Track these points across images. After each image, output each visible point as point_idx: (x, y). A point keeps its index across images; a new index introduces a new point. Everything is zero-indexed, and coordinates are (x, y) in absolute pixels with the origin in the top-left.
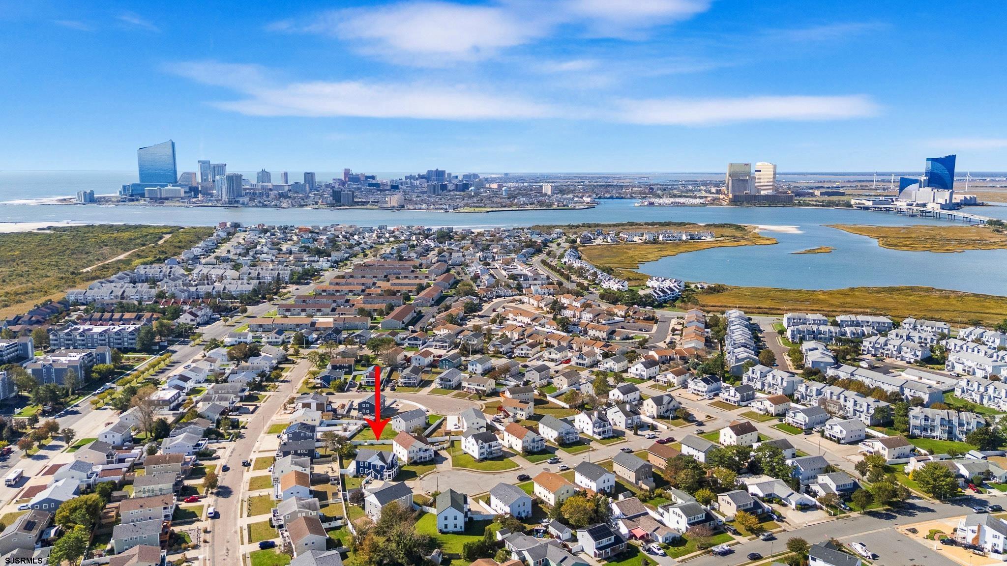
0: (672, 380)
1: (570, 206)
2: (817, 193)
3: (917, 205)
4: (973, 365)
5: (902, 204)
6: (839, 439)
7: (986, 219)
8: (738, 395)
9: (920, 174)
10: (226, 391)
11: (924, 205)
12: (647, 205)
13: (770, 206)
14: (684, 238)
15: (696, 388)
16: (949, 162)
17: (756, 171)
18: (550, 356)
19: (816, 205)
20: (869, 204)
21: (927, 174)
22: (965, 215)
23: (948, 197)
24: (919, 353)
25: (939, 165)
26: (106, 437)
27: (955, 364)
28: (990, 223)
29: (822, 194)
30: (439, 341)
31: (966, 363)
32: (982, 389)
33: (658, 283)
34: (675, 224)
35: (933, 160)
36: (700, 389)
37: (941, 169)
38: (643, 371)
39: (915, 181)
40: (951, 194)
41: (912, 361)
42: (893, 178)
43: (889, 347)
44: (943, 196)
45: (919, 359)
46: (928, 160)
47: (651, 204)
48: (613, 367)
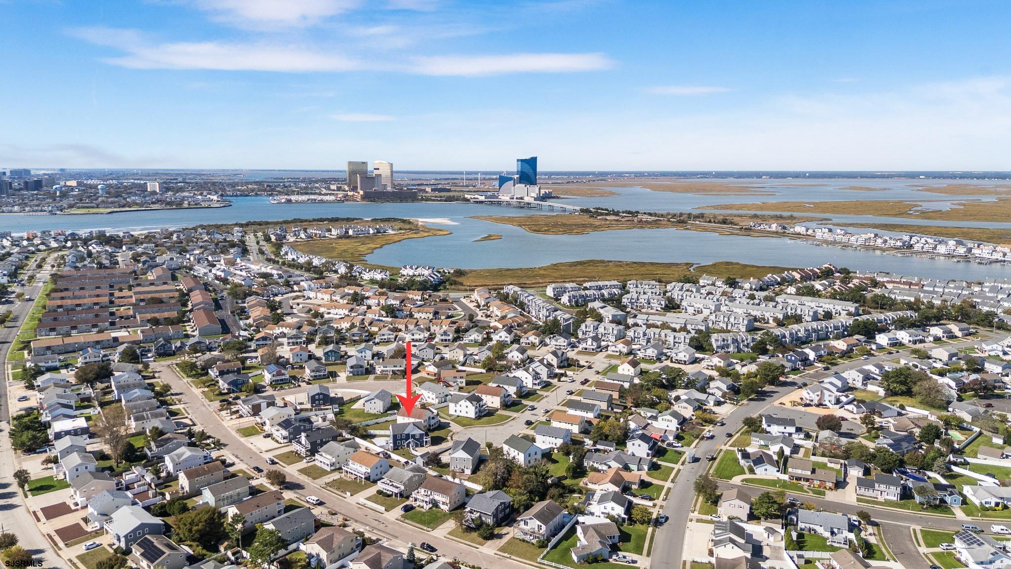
0: (534, 341)
1: (203, 204)
2: (428, 189)
3: (517, 198)
4: (701, 306)
5: (505, 198)
6: (685, 362)
7: (578, 208)
8: (594, 344)
9: (513, 173)
10: (141, 410)
11: (522, 198)
12: (285, 202)
13: (401, 201)
14: (371, 232)
15: (558, 344)
16: (532, 162)
17: (375, 169)
18: (413, 337)
19: (440, 201)
20: (482, 198)
21: (517, 173)
22: (562, 206)
23: (537, 192)
24: (663, 303)
25: (526, 165)
26: (77, 470)
27: (688, 307)
28: (582, 211)
29: (432, 190)
30: (292, 338)
31: (695, 306)
32: (726, 319)
33: (413, 271)
34: (343, 220)
35: (522, 161)
36: (562, 344)
37: (528, 169)
38: (506, 337)
39: (511, 179)
40: (540, 189)
41: (659, 309)
42: (479, 176)
43: (641, 300)
44: (534, 191)
45: (663, 307)
46: (518, 160)
47: (289, 201)
48: (477, 338)
